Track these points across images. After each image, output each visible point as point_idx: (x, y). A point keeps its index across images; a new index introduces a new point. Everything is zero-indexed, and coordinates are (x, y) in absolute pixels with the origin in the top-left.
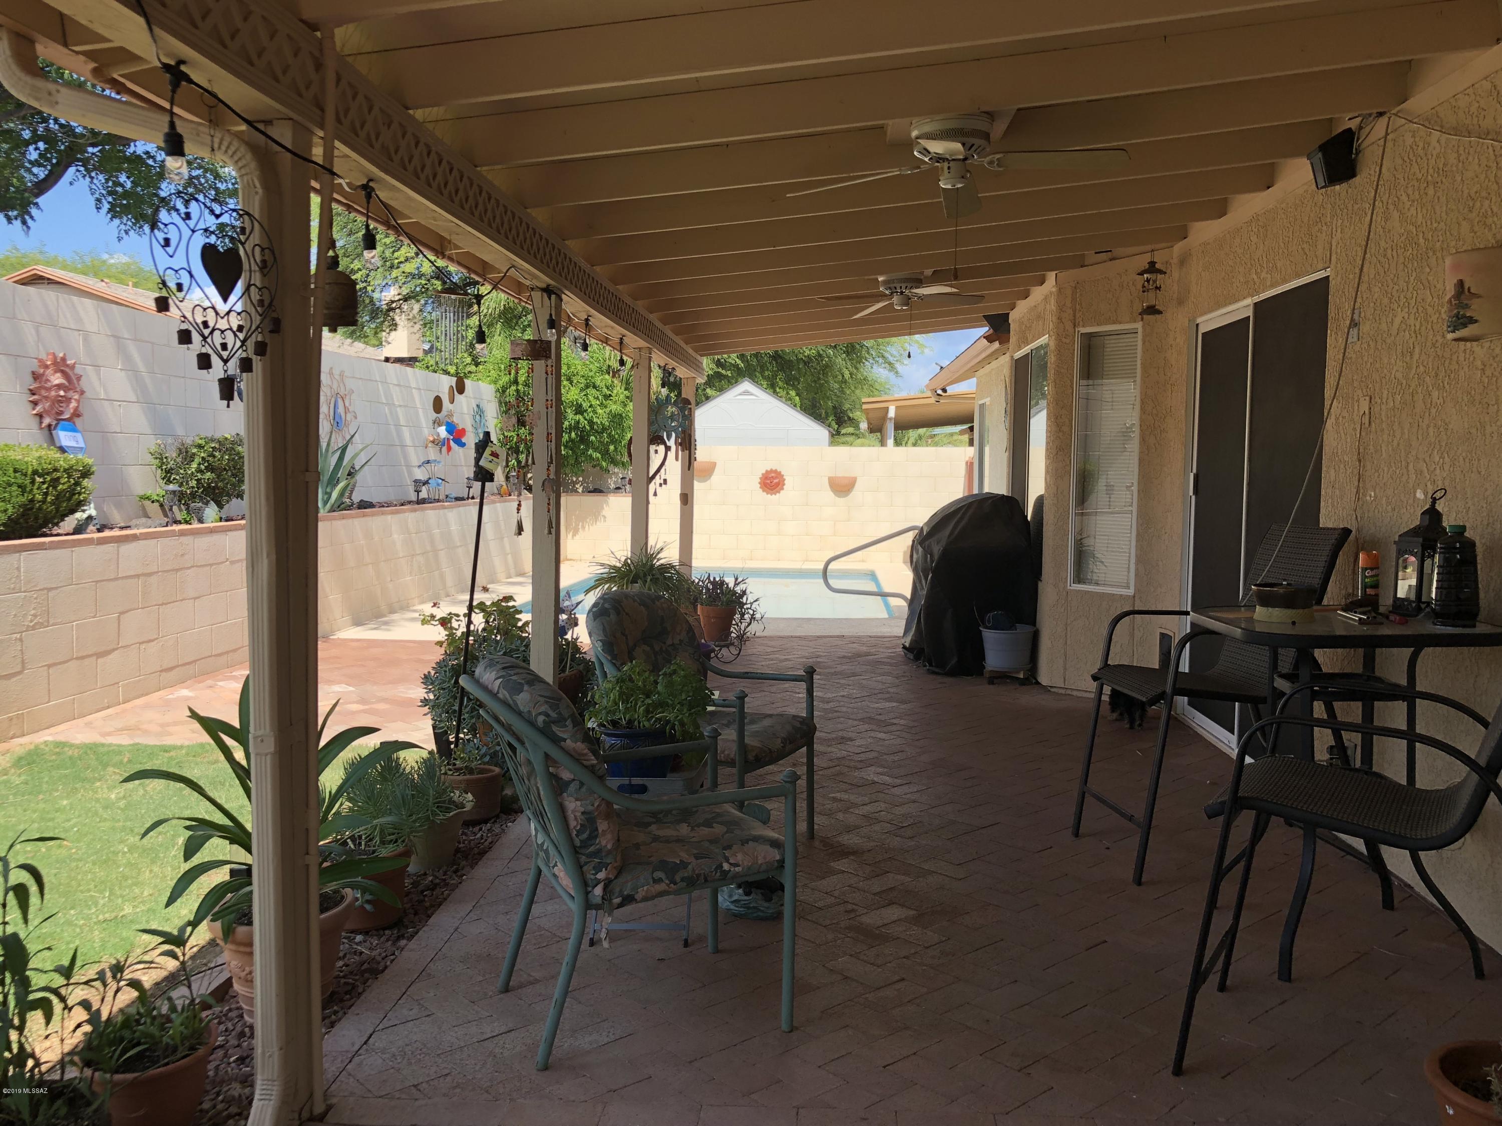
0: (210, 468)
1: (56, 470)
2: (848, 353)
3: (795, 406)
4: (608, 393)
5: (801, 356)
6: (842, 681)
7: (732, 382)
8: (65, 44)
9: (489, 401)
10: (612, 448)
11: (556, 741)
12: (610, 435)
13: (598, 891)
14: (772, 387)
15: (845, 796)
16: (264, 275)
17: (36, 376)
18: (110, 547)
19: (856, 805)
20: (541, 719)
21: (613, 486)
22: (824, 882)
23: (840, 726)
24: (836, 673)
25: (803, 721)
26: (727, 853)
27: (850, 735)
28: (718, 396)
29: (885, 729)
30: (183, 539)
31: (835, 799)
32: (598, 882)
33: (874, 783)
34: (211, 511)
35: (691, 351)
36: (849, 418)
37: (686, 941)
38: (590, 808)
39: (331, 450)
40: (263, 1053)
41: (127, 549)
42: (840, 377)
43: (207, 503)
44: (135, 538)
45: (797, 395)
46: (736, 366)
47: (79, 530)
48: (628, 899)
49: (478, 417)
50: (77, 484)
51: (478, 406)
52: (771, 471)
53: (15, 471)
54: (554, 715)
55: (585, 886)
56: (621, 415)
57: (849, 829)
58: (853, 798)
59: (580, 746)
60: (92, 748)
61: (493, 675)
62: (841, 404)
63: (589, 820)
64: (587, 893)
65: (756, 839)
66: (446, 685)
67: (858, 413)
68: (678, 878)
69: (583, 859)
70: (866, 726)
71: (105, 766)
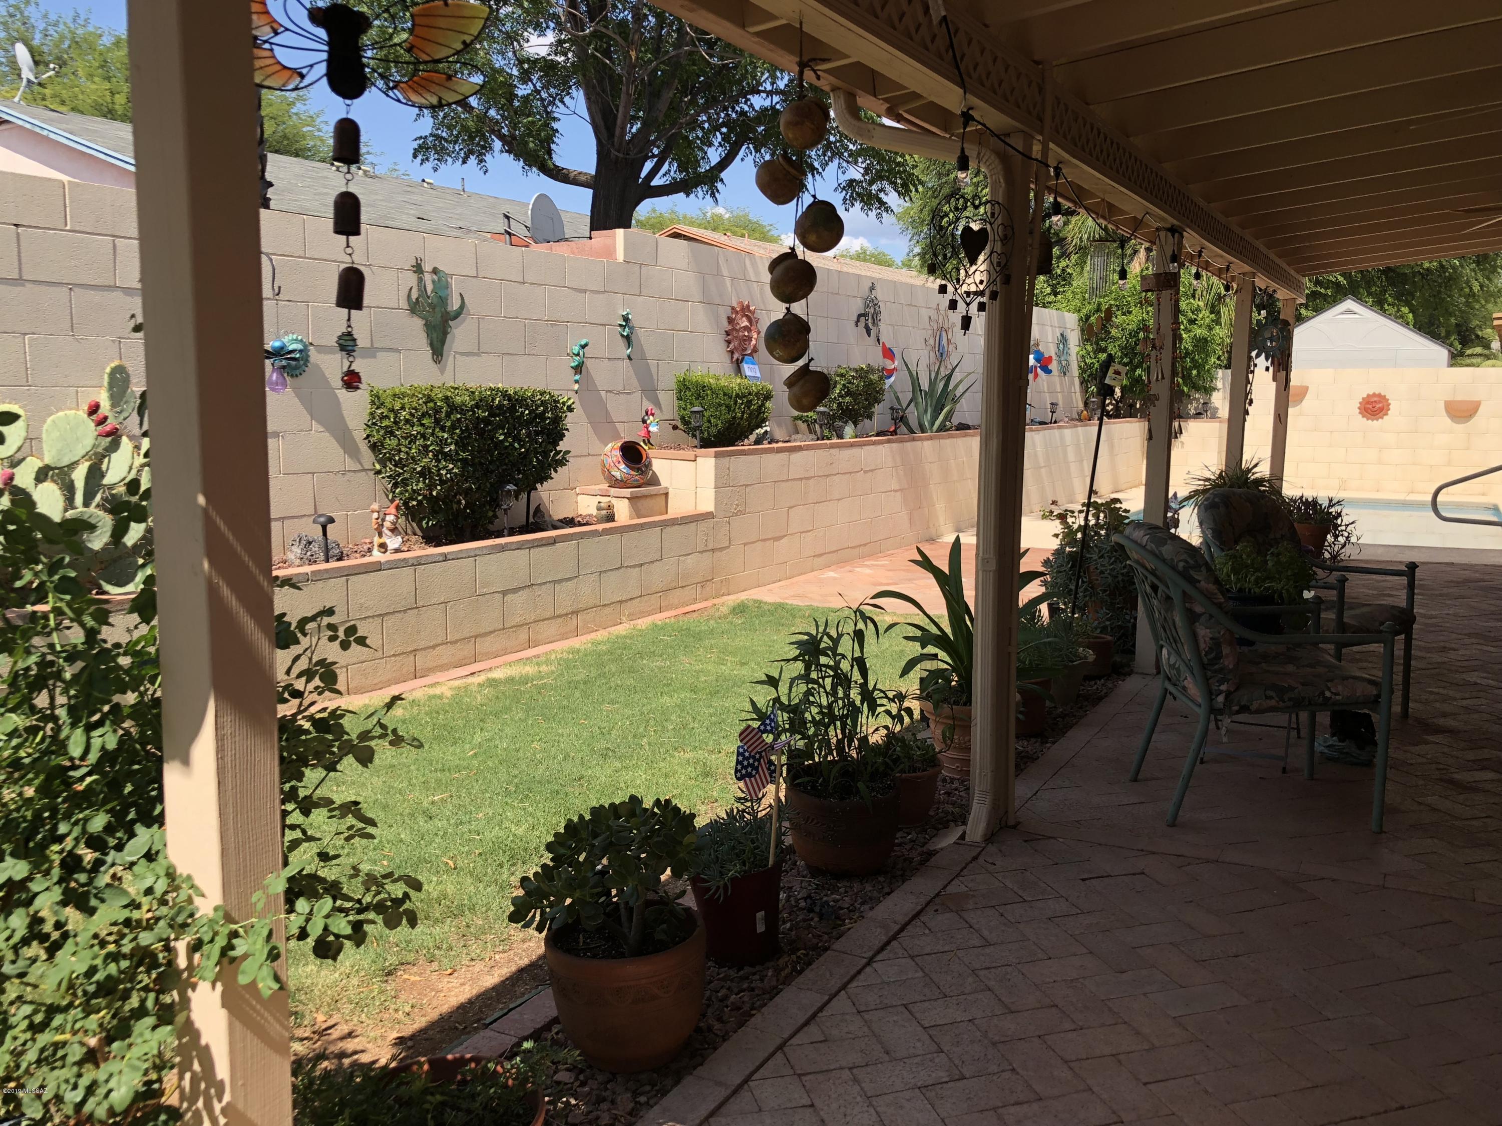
0: (849, 393)
1: (750, 394)
2: (1478, 263)
3: (1408, 324)
4: (1194, 317)
5: (1417, 269)
6: (1448, 602)
7: (1333, 301)
8: (875, 96)
9: (1072, 330)
10: (1194, 372)
11: (1193, 582)
12: (1193, 360)
13: (1221, 699)
14: (1379, 305)
15: (1441, 691)
16: (1003, 245)
17: (730, 320)
18: (783, 456)
19: (1455, 699)
20: (1181, 564)
21: (1192, 412)
22: (1417, 748)
23: (1442, 638)
24: (1441, 595)
25: (1402, 611)
26: (1329, 684)
27: (1453, 646)
28: (1314, 317)
29: (1494, 644)
30: (832, 451)
31: (1431, 693)
32: (1220, 692)
33: (1476, 684)
34: (849, 430)
35: (1292, 272)
36: (1477, 336)
37: (1284, 769)
38: (1217, 635)
39: (940, 377)
40: (980, 774)
41: (796, 457)
42: (1467, 290)
43: (846, 422)
44: (800, 449)
45: (1411, 311)
46: (1338, 284)
47: (758, 442)
48: (1244, 709)
49: (1061, 346)
50: (763, 405)
51: (1062, 335)
52: (1374, 395)
53: (725, 394)
54: (1191, 562)
55: (1211, 695)
56: (1206, 339)
57: (1445, 715)
58: (1451, 693)
59: (1212, 587)
60: (780, 606)
61: (1142, 533)
62: (1467, 321)
63: (1216, 644)
64: (1212, 700)
65: (1355, 678)
66: (1062, 569)
67: (1489, 331)
68: (1286, 697)
69: (1209, 673)
70: (1473, 640)
71: (794, 617)
